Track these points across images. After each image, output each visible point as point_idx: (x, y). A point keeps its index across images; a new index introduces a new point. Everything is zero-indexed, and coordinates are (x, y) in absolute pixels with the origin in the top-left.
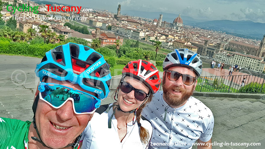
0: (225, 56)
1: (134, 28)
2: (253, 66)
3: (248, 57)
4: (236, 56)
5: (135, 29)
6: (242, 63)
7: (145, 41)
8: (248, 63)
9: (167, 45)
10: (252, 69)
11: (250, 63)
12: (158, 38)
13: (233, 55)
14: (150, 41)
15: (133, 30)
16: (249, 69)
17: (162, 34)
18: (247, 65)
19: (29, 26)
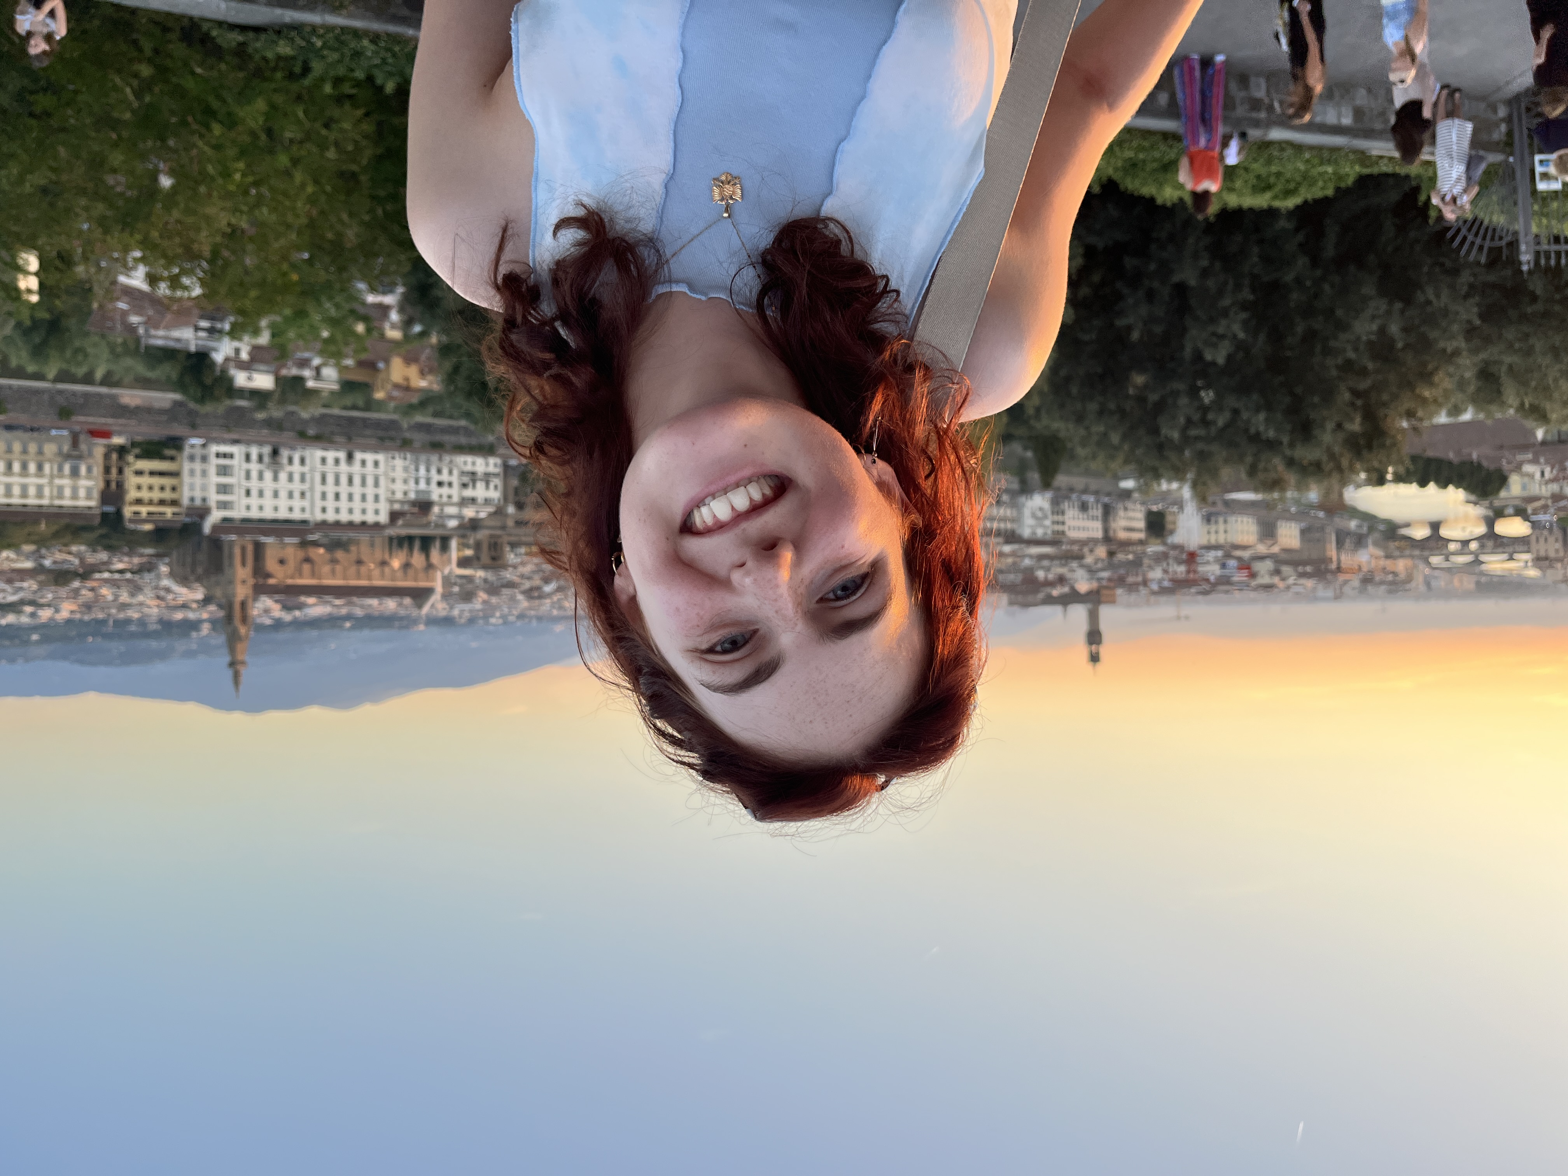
0: (445, 499)
2: (254, 475)
3: (304, 522)
4: (377, 512)
6: (330, 479)
8: (291, 486)
10: (254, 457)
11: (283, 494)
13: (394, 516)
16: (275, 453)
18: (297, 477)
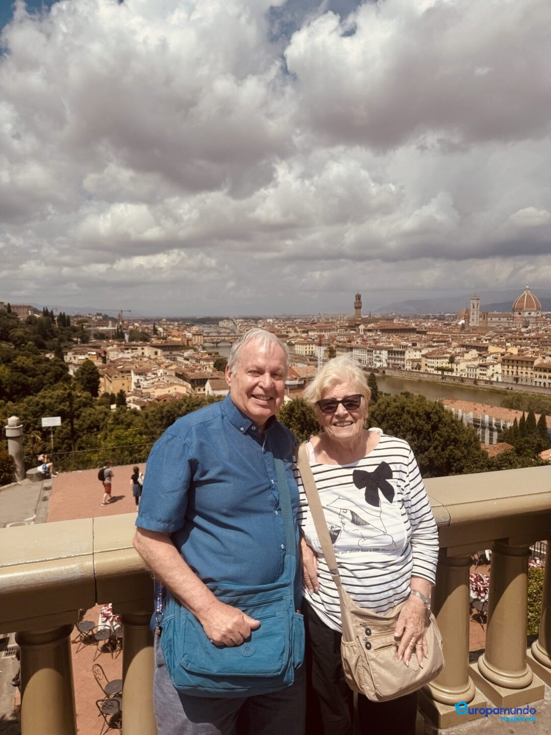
1: (390, 343)
5: (392, 345)
7: (422, 370)
9: (484, 372)
12: (457, 358)
14: (438, 369)
15: (385, 349)
17: (469, 347)
19: (123, 377)
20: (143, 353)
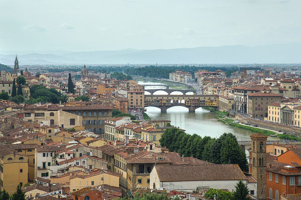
19: (21, 158)
20: (52, 122)
